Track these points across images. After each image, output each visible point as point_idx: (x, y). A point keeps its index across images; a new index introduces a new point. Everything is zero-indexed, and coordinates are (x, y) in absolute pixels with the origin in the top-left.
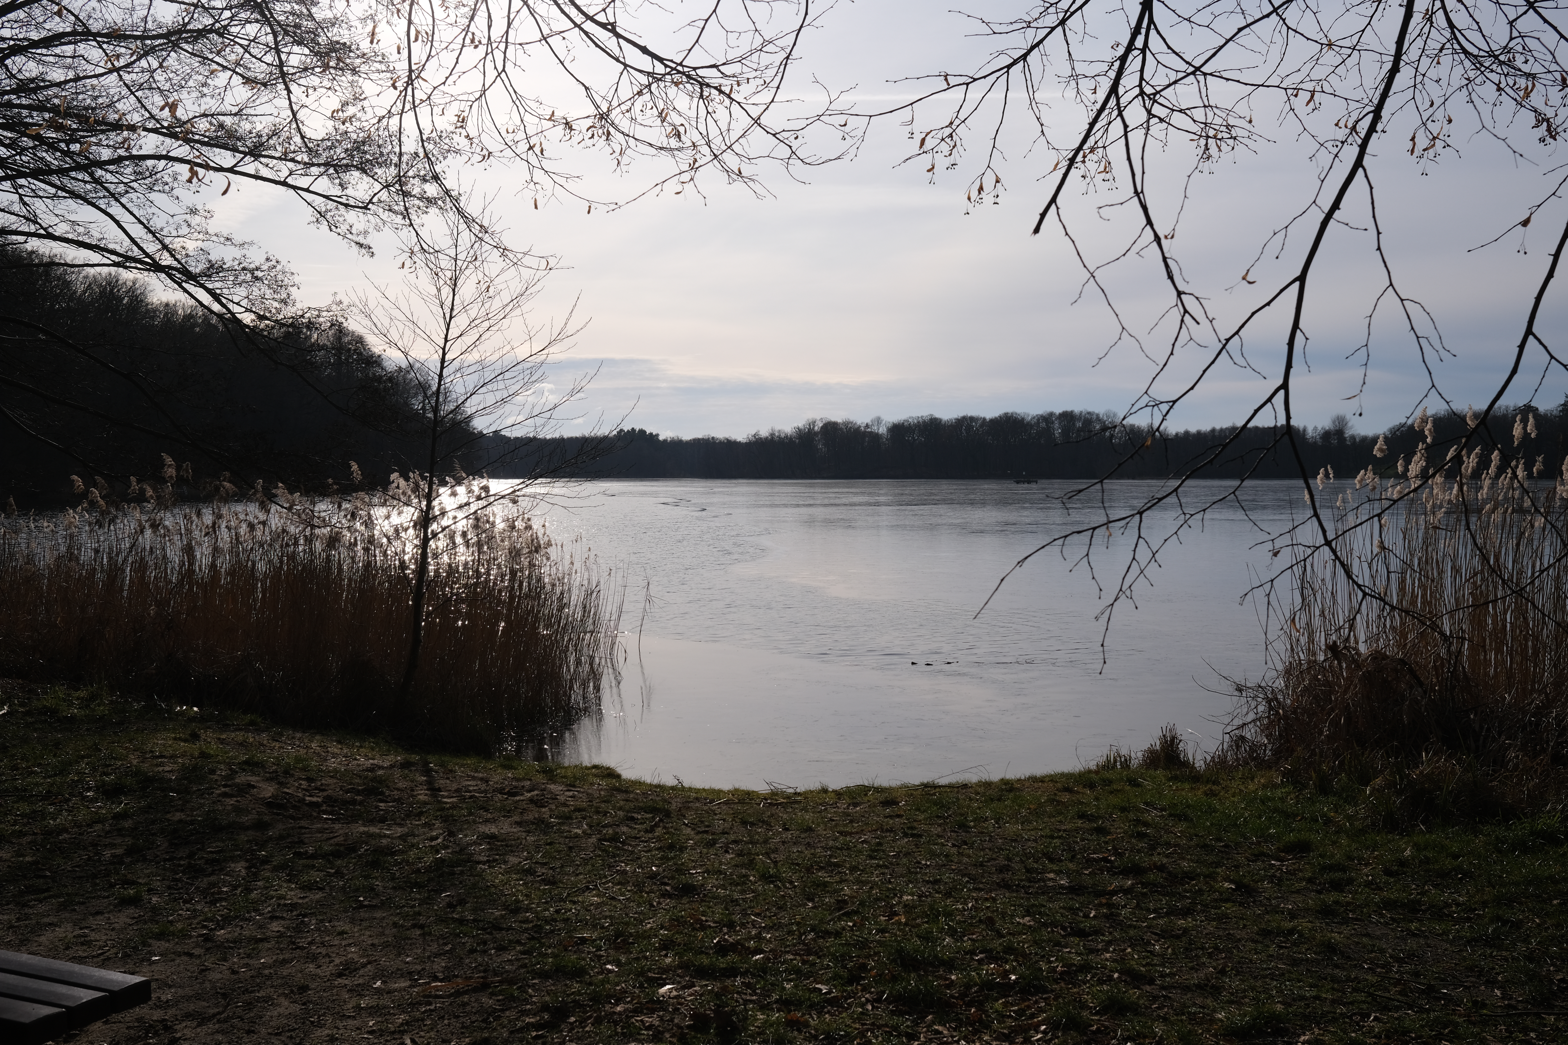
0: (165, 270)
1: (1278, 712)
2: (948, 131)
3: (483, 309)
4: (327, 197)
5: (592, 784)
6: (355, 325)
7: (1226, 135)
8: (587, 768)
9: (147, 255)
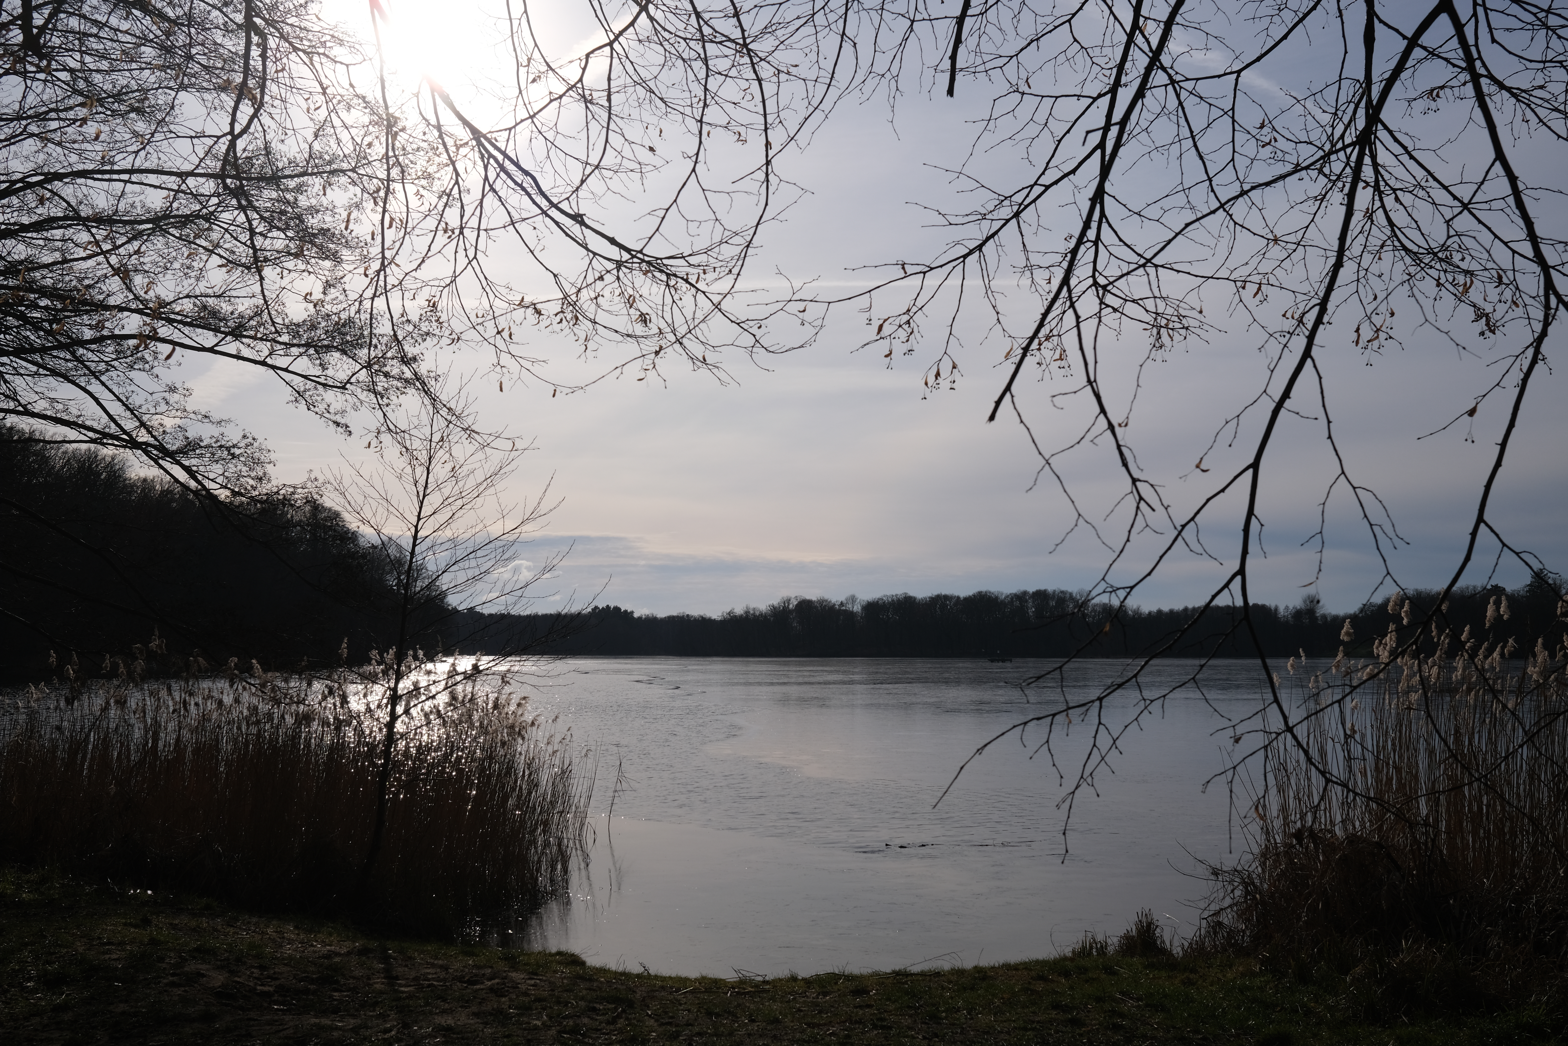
0: (143, 447)
1: (1255, 897)
2: (905, 318)
3: (456, 488)
4: (305, 377)
5: (556, 972)
6: (330, 501)
7: (1177, 325)
8: (551, 955)
9: (125, 432)
